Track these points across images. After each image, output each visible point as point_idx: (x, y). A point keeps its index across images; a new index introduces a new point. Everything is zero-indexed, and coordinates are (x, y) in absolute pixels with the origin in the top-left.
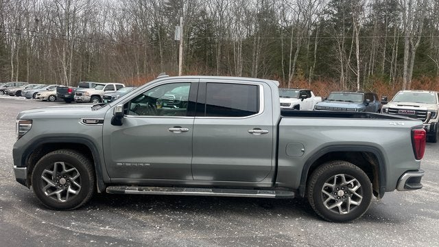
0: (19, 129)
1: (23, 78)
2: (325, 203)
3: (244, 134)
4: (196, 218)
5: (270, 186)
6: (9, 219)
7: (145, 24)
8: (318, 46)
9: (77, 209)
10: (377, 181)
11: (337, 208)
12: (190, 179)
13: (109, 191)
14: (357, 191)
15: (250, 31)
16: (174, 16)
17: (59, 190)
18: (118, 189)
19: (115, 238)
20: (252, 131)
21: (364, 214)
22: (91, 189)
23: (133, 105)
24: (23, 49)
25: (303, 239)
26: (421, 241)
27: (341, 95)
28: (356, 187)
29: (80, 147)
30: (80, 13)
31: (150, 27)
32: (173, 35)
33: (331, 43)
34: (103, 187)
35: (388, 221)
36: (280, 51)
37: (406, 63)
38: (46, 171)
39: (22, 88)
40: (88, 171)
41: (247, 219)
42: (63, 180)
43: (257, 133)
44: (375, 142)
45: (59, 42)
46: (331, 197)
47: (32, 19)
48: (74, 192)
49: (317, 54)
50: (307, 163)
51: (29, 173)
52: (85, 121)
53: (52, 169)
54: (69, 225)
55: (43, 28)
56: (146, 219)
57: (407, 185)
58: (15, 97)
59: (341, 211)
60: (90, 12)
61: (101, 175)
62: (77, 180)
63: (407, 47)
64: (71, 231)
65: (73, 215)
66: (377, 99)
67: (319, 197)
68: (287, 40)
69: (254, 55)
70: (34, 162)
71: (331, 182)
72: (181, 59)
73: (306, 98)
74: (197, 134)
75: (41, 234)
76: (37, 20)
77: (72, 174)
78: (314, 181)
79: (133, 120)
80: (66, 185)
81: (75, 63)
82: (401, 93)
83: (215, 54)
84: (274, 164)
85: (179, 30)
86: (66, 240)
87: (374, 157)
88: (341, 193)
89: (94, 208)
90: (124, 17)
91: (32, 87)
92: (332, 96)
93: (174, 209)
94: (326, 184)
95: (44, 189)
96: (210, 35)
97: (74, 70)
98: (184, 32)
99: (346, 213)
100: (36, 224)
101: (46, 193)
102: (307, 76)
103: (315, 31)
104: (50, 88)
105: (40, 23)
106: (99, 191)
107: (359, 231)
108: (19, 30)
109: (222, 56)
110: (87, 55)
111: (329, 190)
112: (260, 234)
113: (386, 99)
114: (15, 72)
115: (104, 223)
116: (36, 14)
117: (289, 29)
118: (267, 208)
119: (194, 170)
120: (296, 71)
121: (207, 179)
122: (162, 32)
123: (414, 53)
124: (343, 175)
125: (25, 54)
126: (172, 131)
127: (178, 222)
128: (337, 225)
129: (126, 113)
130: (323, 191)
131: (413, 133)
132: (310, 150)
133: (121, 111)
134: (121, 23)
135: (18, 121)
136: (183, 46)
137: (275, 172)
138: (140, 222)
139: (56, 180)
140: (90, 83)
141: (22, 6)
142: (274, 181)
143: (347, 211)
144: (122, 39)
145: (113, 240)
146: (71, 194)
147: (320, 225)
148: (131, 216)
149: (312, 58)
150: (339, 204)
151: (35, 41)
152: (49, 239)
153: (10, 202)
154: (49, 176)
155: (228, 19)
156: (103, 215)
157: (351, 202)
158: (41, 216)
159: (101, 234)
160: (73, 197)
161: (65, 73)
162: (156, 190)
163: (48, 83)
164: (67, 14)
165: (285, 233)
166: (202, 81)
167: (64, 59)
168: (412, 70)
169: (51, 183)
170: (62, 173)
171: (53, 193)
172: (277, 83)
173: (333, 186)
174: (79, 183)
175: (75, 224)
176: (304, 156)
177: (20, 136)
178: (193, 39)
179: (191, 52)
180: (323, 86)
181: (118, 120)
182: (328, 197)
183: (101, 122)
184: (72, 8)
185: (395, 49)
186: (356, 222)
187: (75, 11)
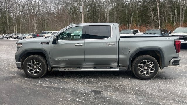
0: (17, 47)
1: (19, 31)
2: (139, 72)
3: (105, 45)
4: (87, 79)
5: (117, 66)
6: (15, 82)
7: (68, 6)
8: (142, 11)
9: (41, 78)
10: (161, 62)
11: (144, 74)
12: (84, 65)
13: (53, 70)
14: (152, 67)
15: (112, 7)
16: (79, 2)
17: (34, 70)
18: (56, 69)
19: (55, 87)
20: (108, 44)
21: (156, 76)
22: (46, 70)
23: (60, 36)
24: (18, 20)
25: (130, 86)
26: (179, 85)
27: (151, 31)
28: (152, 65)
29: (41, 53)
30: (40, 3)
31: (70, 7)
32: (79, 10)
33: (147, 9)
34: (50, 69)
35: (166, 79)
36: (126, 14)
37: (181, 16)
38: (28, 63)
39: (19, 35)
40: (44, 63)
41: (108, 80)
42: (35, 67)
43: (110, 45)
44: (159, 46)
45: (33, 16)
46: (142, 69)
47: (21, 7)
48: (39, 71)
49: (141, 15)
50: (131, 56)
51: (22, 64)
52: (42, 43)
53: (31, 63)
54: (38, 83)
55: (26, 10)
56: (67, 81)
57: (173, 63)
58: (16, 39)
59: (146, 75)
60: (45, 2)
61: (49, 64)
62: (40, 66)
63: (181, 9)
64: (39, 85)
65: (40, 80)
66: (167, 32)
67: (136, 70)
68: (128, 9)
69: (114, 16)
70: (23, 60)
71: (142, 63)
72: (83, 20)
73: (136, 33)
74: (86, 46)
75: (27, 86)
76: (23, 7)
77: (38, 64)
78: (134, 63)
79: (60, 42)
80: (36, 68)
81: (40, 24)
82: (177, 29)
83: (97, 17)
84: (118, 57)
85: (82, 8)
86: (37, 88)
87: (159, 52)
88: (146, 68)
89: (48, 77)
90: (59, 4)
91: (23, 35)
92: (147, 32)
93: (79, 77)
94: (139, 64)
95: (28, 70)
96: (95, 9)
97: (39, 27)
98: (84, 8)
99: (148, 76)
100: (25, 83)
101: (29, 72)
102: (137, 25)
103: (141, 5)
104: (30, 35)
105: (24, 8)
106: (49, 71)
107: (153, 82)
108: (16, 12)
109: (100, 18)
110: (44, 21)
111: (141, 67)
112: (113, 84)
113: (171, 32)
114: (15, 29)
115: (51, 82)
116: (23, 5)
117: (129, 5)
118: (116, 76)
119: (86, 61)
120: (132, 22)
121: (91, 64)
122: (75, 9)
123: (184, 12)
124: (146, 60)
125: (19, 21)
126: (76, 46)
127: (80, 81)
128: (144, 81)
129: (58, 39)
130: (138, 67)
131: (175, 42)
132: (132, 51)
133: (55, 38)
134: (58, 6)
135: (16, 44)
136: (84, 15)
137: (118, 61)
138: (65, 81)
139: (33, 67)
140: (46, 32)
141: (17, 1)
142: (118, 64)
143: (148, 75)
144: (58, 13)
145: (55, 88)
146: (38, 72)
147: (137, 81)
148: (62, 79)
149: (139, 16)
150: (145, 72)
151: (23, 16)
152: (30, 88)
153: (15, 76)
154: (30, 65)
155: (103, 2)
156: (51, 79)
157: (150, 71)
158: (27, 81)
159: (50, 86)
160: (39, 73)
161: (36, 28)
162: (71, 69)
163: (29, 33)
164: (35, 4)
165: (123, 84)
166: (87, 25)
167: (35, 23)
168: (183, 19)
169: (30, 68)
170: (35, 64)
171: (31, 72)
172: (118, 24)
173: (142, 65)
174: (41, 67)
175: (40, 83)
176: (130, 53)
177: (18, 50)
178: (88, 11)
179: (87, 17)
180: (144, 28)
181: (55, 42)
182: (140, 69)
183: (48, 43)
184: (37, 1)
185: (176, 11)
186: (153, 79)
187: (38, 3)
